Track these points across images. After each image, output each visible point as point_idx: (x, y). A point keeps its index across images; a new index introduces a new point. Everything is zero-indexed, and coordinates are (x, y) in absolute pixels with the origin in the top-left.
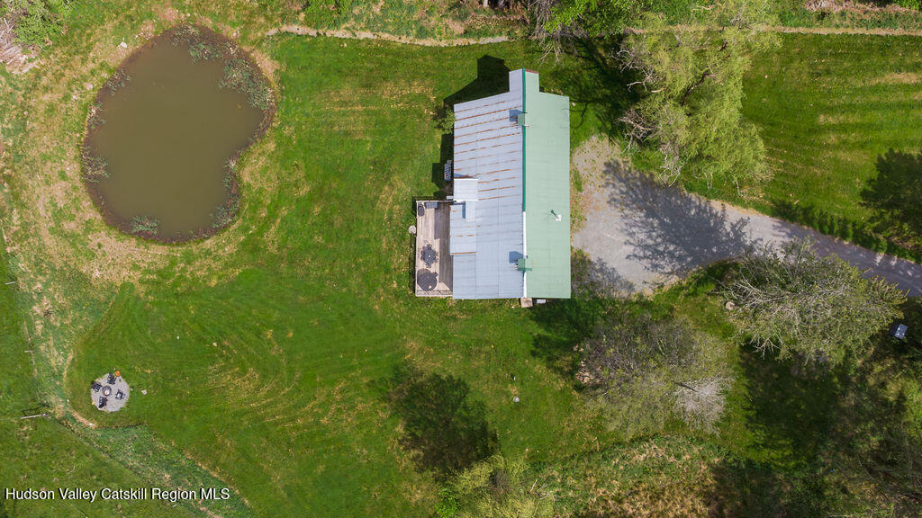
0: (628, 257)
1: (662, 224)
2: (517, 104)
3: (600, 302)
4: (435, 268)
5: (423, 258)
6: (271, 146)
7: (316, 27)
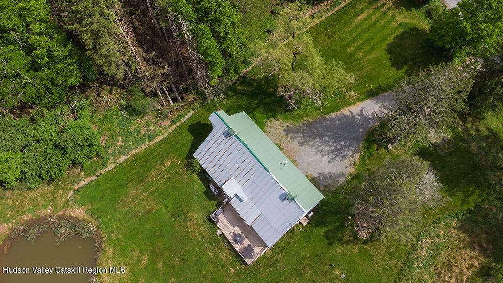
0: (329, 162)
2: (224, 128)
4: (246, 242)
5: (237, 242)
7: (93, 175)
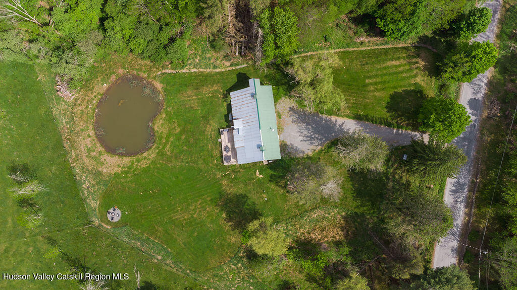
0: (301, 141)
1: (312, 127)
2: (253, 91)
3: (293, 159)
4: (230, 154)
5: (225, 150)
6: (164, 116)
7: (175, 70)
